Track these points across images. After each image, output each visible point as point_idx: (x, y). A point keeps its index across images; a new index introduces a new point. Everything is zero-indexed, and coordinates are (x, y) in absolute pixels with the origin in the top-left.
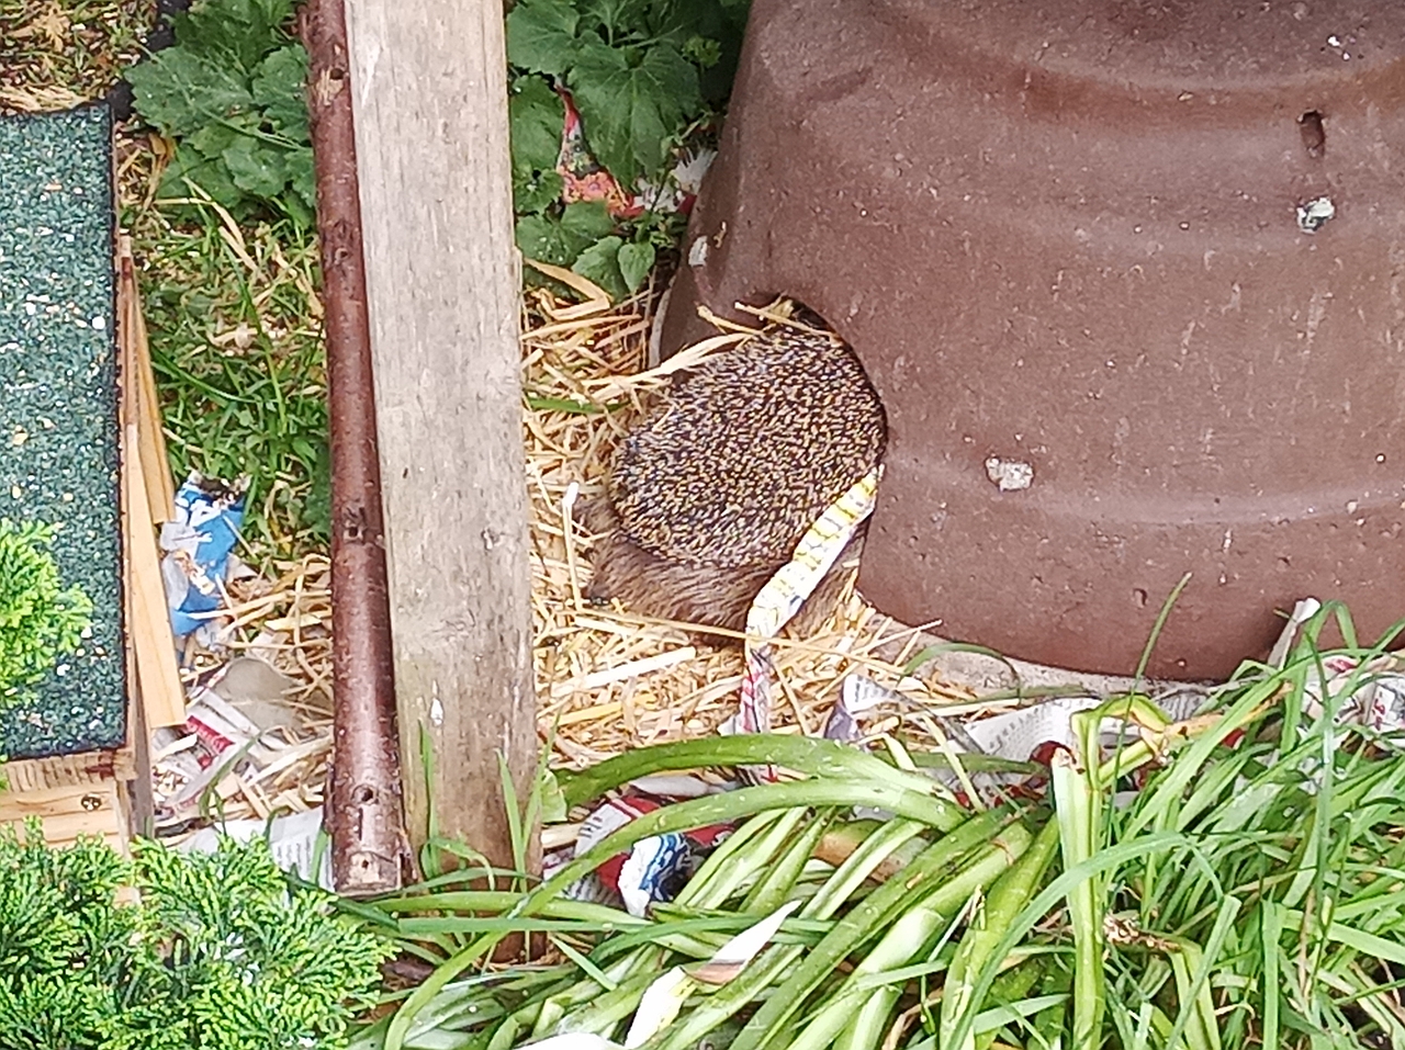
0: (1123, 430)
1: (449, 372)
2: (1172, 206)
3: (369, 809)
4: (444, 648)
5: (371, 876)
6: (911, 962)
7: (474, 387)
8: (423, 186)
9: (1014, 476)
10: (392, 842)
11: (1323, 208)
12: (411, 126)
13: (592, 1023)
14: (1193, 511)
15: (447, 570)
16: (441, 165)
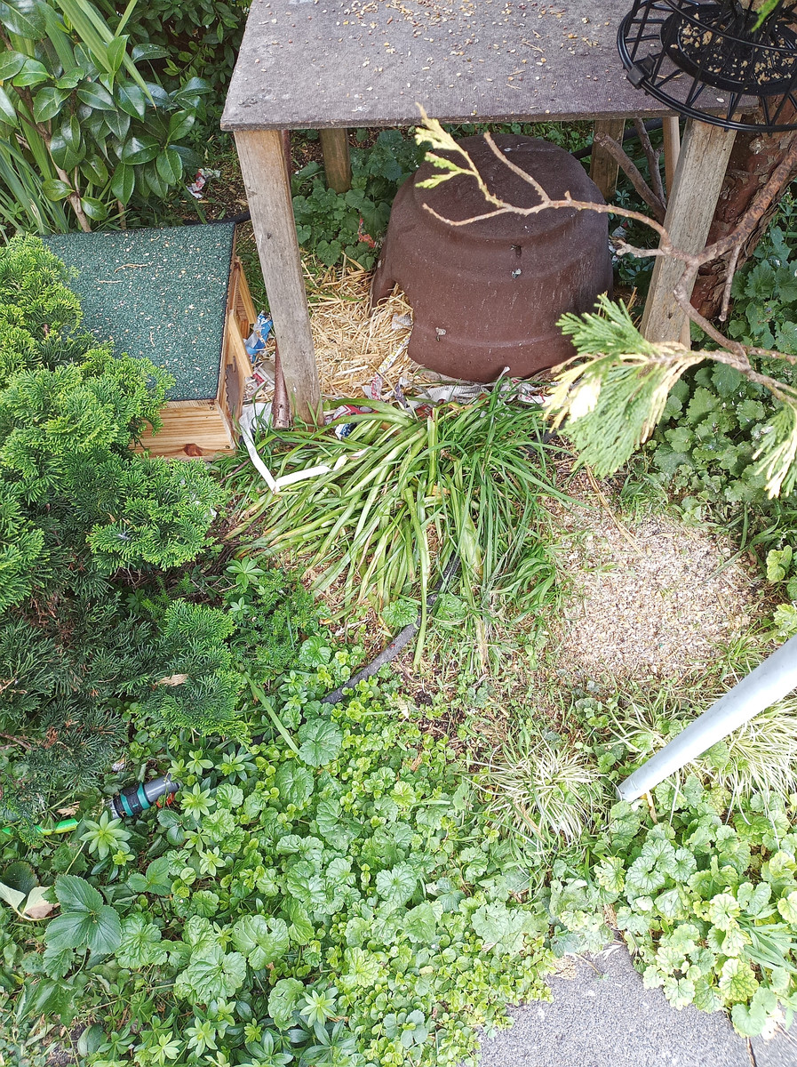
0: (467, 324)
1: (289, 314)
2: (482, 269)
3: (281, 410)
4: (295, 376)
5: (281, 425)
6: (394, 460)
7: (295, 319)
8: (277, 270)
9: (442, 332)
10: (287, 417)
11: (518, 272)
12: (272, 255)
13: (327, 464)
14: (481, 344)
15: (294, 359)
16: (281, 265)
